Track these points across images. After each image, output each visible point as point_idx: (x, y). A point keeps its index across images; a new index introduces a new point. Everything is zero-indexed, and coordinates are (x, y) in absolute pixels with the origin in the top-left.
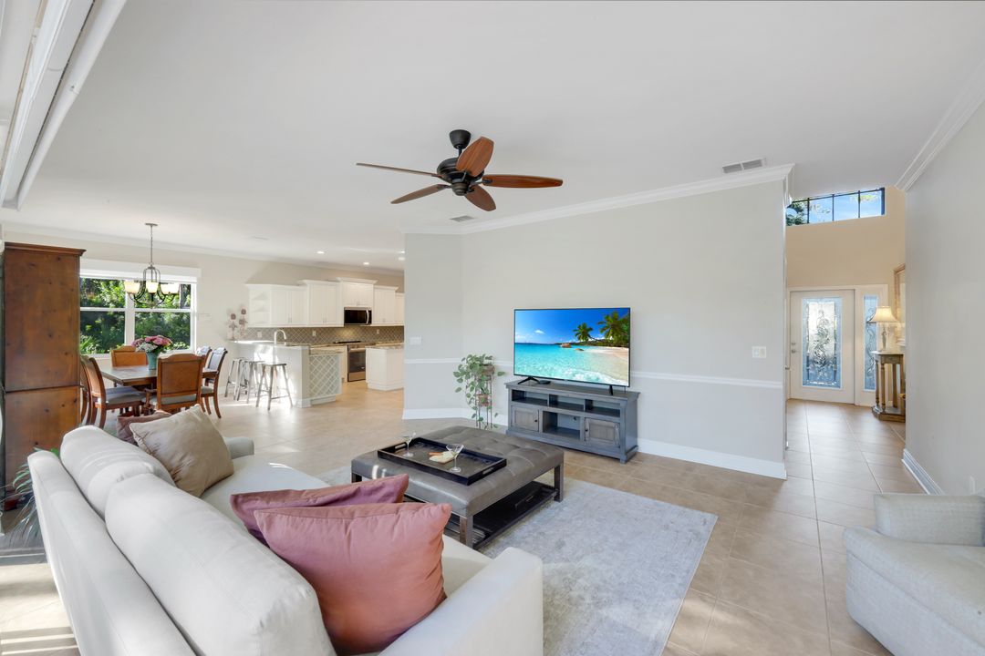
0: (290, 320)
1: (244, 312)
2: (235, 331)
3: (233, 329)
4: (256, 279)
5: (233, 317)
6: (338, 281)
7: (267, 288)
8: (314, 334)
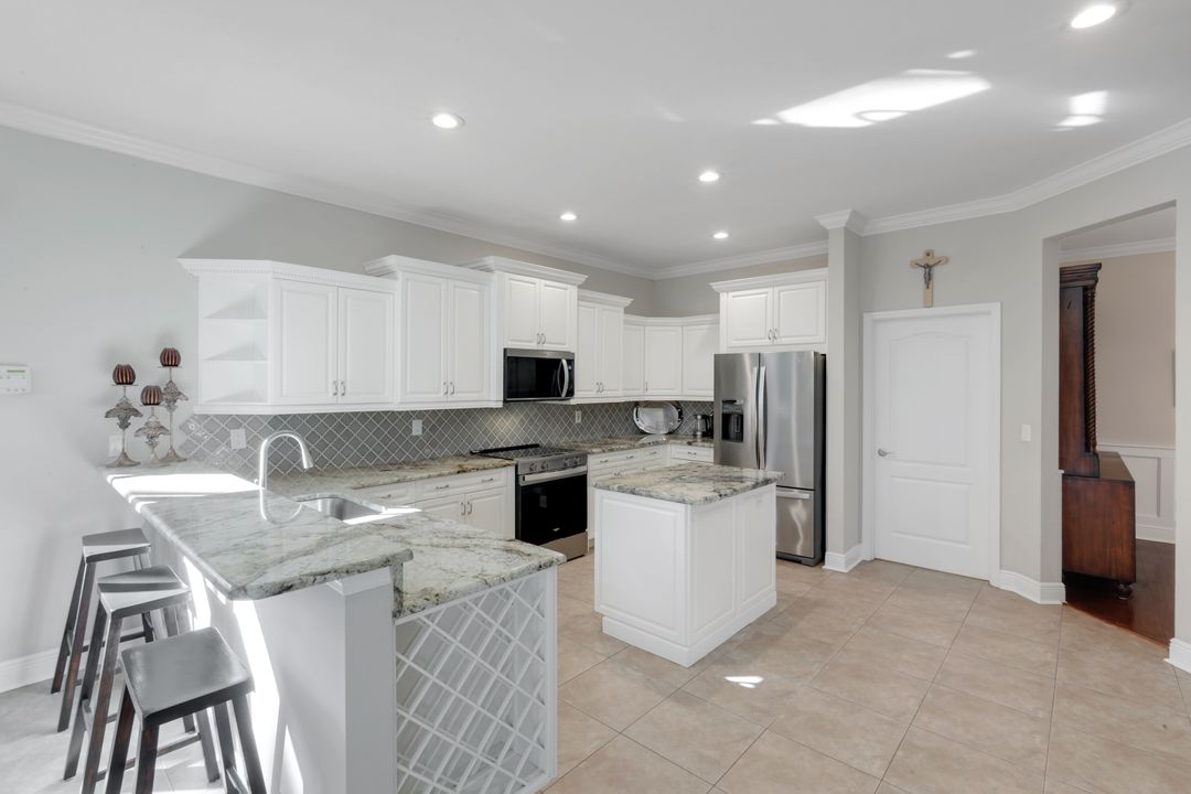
0: (340, 388)
1: (170, 359)
2: (130, 431)
3: (124, 425)
4: (224, 245)
5: (124, 376)
6: (488, 270)
7: (256, 275)
8: (417, 428)
